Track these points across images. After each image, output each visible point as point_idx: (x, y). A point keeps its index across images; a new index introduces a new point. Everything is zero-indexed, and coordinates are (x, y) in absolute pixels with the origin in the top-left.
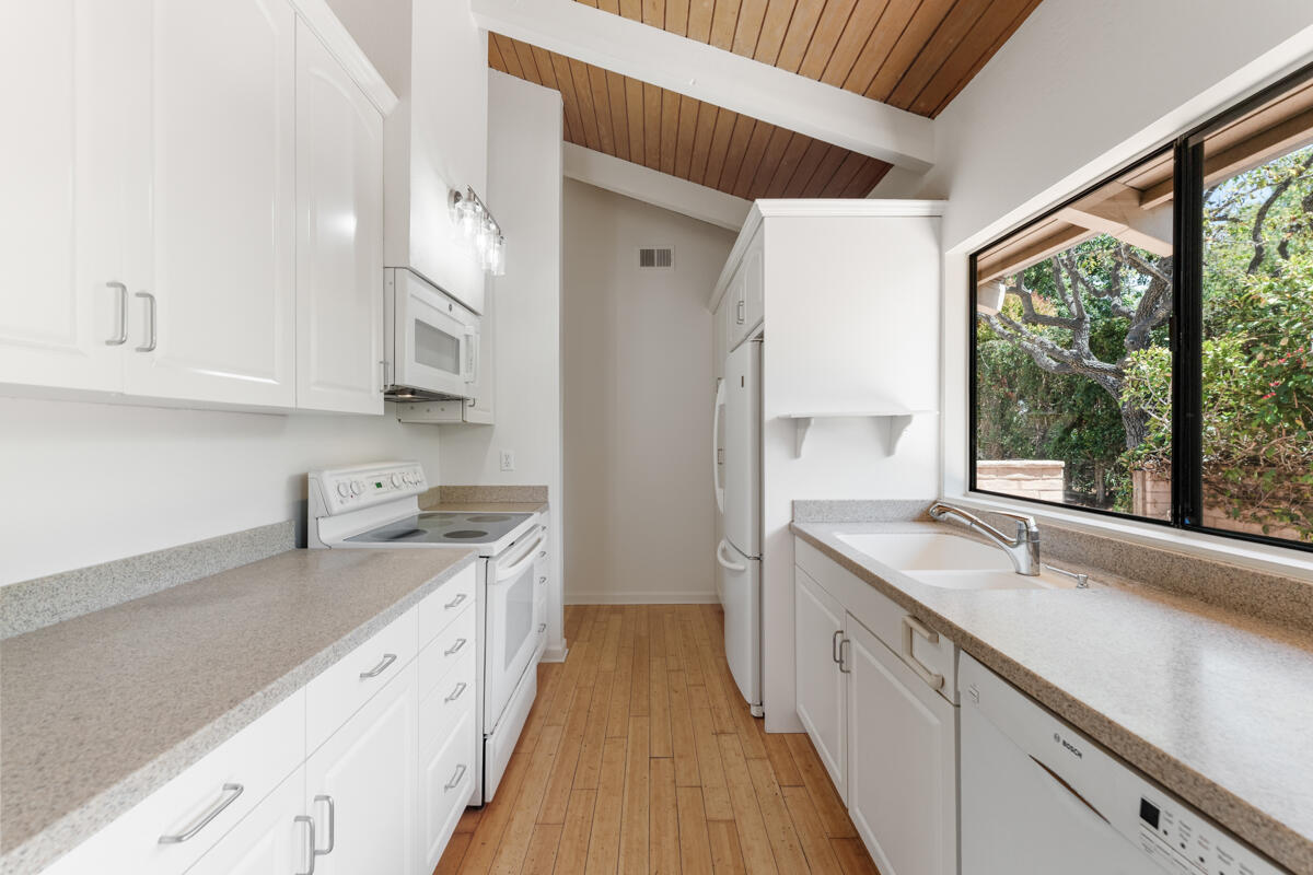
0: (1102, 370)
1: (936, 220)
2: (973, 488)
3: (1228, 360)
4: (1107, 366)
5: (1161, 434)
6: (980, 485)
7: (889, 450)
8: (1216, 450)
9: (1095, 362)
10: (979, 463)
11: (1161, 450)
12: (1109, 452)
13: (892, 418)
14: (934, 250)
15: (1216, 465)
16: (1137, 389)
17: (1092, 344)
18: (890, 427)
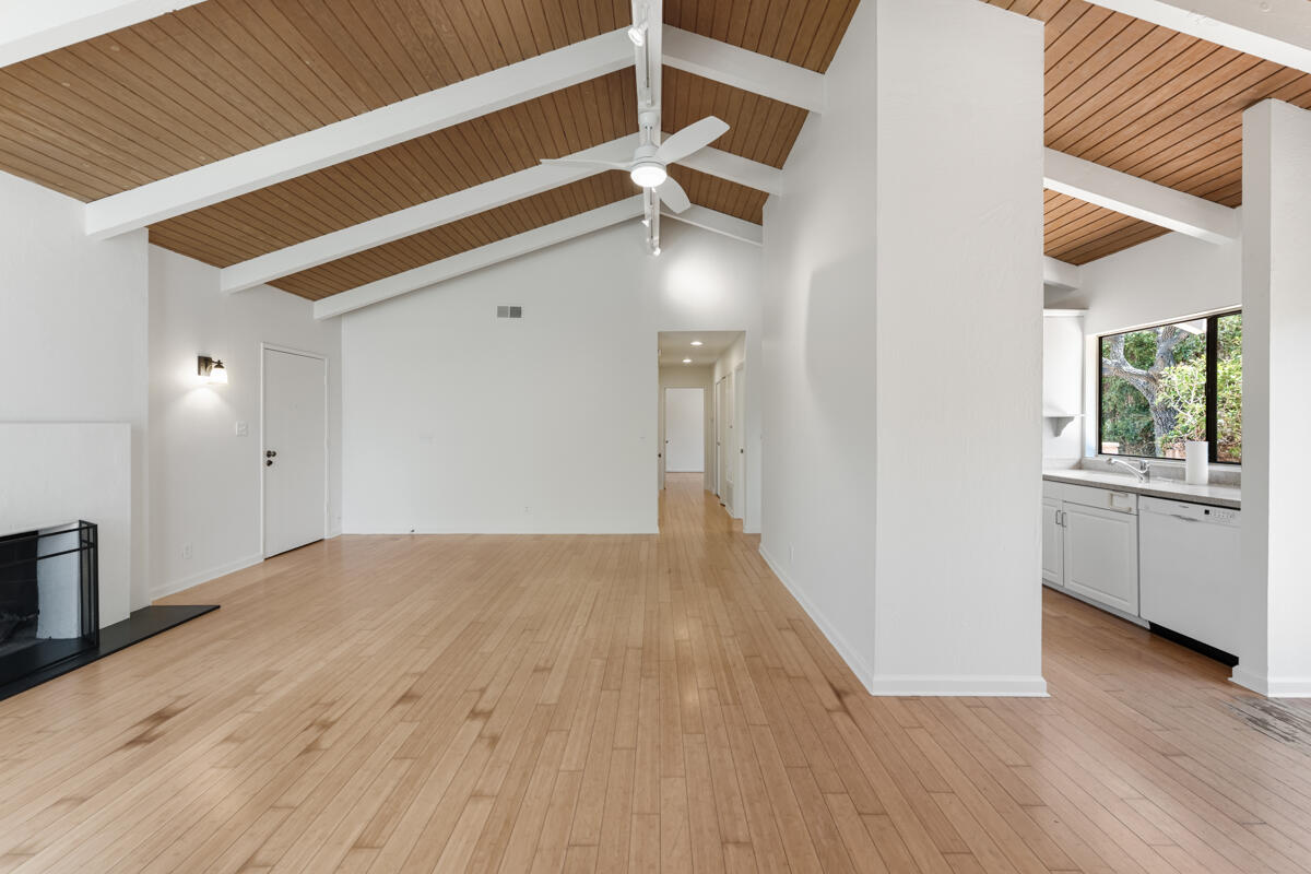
0: (1137, 375)
1: (1081, 319)
2: (1100, 452)
3: (1232, 376)
4: (1140, 371)
5: (1186, 424)
6: (1104, 451)
7: (1057, 433)
8: (1224, 435)
9: (1129, 367)
10: (1103, 444)
11: (1186, 435)
12: (1139, 438)
13: (1058, 419)
14: (1080, 333)
15: (1224, 445)
16: (1169, 393)
17: (1125, 352)
18: (1058, 423)
